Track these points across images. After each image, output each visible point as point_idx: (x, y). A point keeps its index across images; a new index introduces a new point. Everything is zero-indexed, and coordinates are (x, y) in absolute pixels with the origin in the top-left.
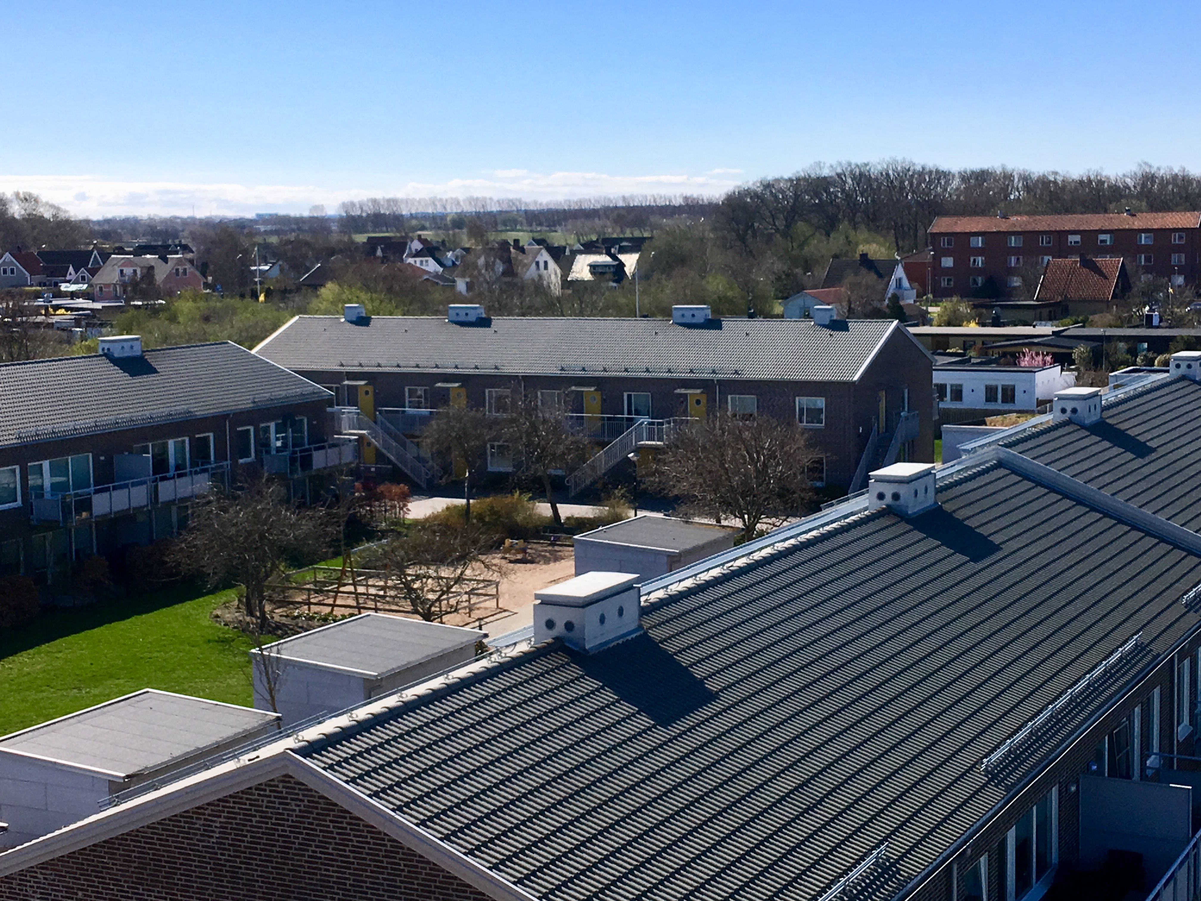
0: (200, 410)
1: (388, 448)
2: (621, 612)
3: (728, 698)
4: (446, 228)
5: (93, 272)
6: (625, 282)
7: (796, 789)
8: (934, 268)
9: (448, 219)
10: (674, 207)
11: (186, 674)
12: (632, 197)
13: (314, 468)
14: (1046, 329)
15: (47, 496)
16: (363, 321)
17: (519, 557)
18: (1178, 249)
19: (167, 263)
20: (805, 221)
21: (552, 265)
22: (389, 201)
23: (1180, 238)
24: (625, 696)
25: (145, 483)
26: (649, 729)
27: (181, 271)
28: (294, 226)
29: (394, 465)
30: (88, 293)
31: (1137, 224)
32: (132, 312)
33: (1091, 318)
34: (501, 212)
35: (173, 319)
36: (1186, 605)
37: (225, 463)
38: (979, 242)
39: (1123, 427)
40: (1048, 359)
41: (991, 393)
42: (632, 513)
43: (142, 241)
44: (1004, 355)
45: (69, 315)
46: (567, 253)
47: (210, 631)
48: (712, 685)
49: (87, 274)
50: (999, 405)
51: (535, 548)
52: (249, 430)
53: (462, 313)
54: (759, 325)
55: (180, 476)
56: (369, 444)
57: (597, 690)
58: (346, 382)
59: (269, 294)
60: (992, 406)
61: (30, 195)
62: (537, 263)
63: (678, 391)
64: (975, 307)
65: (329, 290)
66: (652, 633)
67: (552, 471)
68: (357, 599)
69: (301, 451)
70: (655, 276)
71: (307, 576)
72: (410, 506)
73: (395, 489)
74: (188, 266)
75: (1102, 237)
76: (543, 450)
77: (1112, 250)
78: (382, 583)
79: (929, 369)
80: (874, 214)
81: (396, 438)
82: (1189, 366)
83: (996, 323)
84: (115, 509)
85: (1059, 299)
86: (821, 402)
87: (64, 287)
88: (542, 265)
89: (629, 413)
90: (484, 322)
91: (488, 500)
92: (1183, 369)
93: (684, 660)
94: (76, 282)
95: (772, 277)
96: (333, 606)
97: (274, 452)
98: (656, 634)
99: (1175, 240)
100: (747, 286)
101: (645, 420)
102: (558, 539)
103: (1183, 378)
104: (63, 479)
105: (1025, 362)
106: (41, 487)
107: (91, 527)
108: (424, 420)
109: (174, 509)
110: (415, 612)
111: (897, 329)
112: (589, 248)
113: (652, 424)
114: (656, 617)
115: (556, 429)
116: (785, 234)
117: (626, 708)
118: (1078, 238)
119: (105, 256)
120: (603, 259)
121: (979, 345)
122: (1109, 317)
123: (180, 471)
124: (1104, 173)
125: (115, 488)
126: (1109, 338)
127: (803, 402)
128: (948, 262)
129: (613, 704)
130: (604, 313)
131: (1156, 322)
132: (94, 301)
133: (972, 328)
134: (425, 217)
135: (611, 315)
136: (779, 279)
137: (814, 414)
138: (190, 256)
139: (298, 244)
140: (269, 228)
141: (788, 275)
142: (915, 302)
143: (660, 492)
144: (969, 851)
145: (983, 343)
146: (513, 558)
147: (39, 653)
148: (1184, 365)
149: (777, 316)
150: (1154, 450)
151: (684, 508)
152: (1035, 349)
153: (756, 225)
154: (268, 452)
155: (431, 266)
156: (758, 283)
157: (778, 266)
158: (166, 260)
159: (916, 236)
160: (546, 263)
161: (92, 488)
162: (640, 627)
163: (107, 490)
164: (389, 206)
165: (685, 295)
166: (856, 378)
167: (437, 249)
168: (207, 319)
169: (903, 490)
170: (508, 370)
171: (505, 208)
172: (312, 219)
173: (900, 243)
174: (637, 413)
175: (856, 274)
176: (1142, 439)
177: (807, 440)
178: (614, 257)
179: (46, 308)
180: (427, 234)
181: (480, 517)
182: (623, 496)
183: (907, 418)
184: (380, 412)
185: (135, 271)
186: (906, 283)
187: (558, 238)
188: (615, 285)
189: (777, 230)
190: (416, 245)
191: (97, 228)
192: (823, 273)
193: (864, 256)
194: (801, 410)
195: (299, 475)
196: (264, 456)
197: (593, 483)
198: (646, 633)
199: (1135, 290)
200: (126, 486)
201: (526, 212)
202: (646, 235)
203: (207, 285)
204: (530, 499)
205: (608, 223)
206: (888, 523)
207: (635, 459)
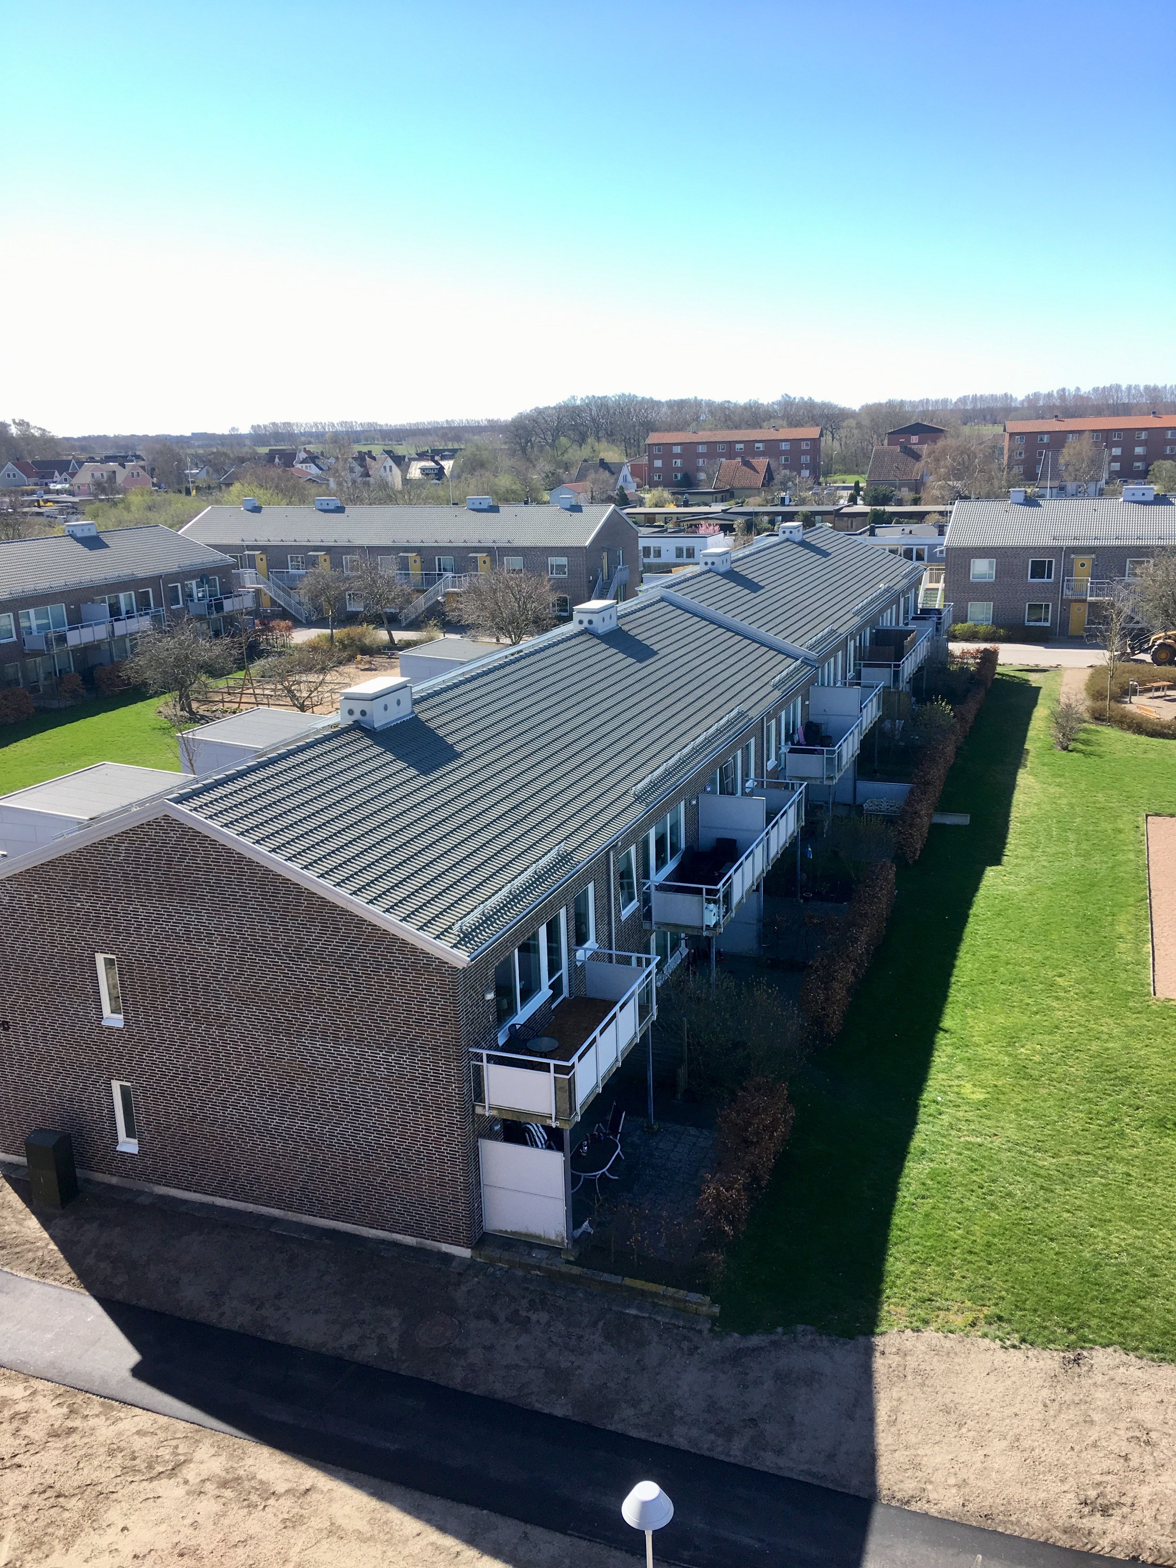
0: (141, 573)
1: (278, 596)
2: (399, 703)
3: (468, 756)
4: (324, 442)
5: (73, 475)
6: (445, 479)
7: (509, 811)
8: (649, 468)
9: (327, 436)
10: (481, 427)
11: (138, 751)
12: (453, 421)
13: (225, 610)
14: (717, 508)
15: (35, 633)
16: (257, 509)
17: (367, 667)
18: (805, 453)
19: (124, 468)
20: (565, 436)
21: (395, 469)
22: (284, 424)
23: (807, 445)
24: (400, 757)
25: (103, 623)
26: (414, 777)
27: (135, 474)
28: (219, 442)
29: (283, 608)
30: (70, 491)
31: (780, 435)
32: (98, 504)
33: (747, 500)
34: (363, 431)
35: (128, 509)
36: (774, 686)
37: (161, 609)
38: (677, 450)
39: (744, 573)
40: (717, 528)
41: (679, 552)
42: (441, 636)
43: (110, 453)
44: (691, 526)
45: (56, 506)
46: (407, 460)
47: (154, 722)
48: (458, 748)
49: (68, 477)
50: (684, 560)
51: (378, 660)
52: (177, 586)
53: (325, 503)
54: (532, 510)
55: (129, 618)
56: (265, 594)
57: (381, 754)
58: (247, 552)
59: (198, 489)
60: (679, 560)
61: (23, 421)
62: (385, 467)
63: (471, 555)
64: (673, 494)
65: (236, 487)
66: (420, 716)
67: (388, 610)
68: (256, 698)
69: (215, 600)
70: (464, 475)
71: (222, 683)
72: (293, 635)
73: (283, 624)
74: (141, 471)
75: (757, 445)
76: (381, 595)
77: (763, 454)
78: (273, 687)
79: (636, 538)
80: (611, 432)
81: (283, 590)
82: (791, 532)
83: (686, 504)
84: (83, 642)
85: (728, 487)
86: (563, 561)
87: (52, 486)
88: (388, 469)
89: (440, 570)
90: (340, 510)
91: (346, 630)
92: (787, 535)
93: (441, 733)
94: (60, 483)
95: (543, 475)
96: (240, 703)
97: (196, 601)
98: (423, 717)
99: (804, 446)
100: (525, 481)
101: (450, 575)
102: (393, 654)
103: (787, 540)
104: (46, 621)
105: (702, 531)
106: (30, 628)
107: (68, 653)
108: (301, 577)
109: (127, 640)
110: (294, 705)
111: (614, 511)
112: (421, 456)
113: (455, 577)
114: (425, 705)
115: (390, 583)
116: (552, 446)
117: (401, 765)
118: (742, 446)
119: (80, 464)
120: (431, 464)
121: (675, 520)
122: (758, 500)
123: (130, 615)
124: (760, 402)
125: (82, 627)
126: (756, 514)
127: (553, 560)
128: (658, 463)
129: (391, 762)
130: (425, 501)
131: (787, 502)
132: (74, 496)
133: (671, 508)
134: (311, 434)
135: (430, 503)
136: (547, 476)
137: (560, 568)
138: (142, 463)
139: (217, 454)
140: (200, 443)
141: (553, 474)
142: (636, 491)
143: (459, 622)
144: (620, 844)
145: (678, 518)
146: (363, 667)
147: (35, 740)
148: (788, 531)
149: (545, 503)
150: (763, 587)
151: (473, 632)
152: (710, 522)
153: (533, 439)
154: (192, 601)
155: (313, 470)
156: (533, 479)
157: (548, 468)
158: (124, 467)
159: (639, 446)
160: (391, 467)
161: (67, 627)
162: (413, 712)
163: (77, 628)
164: (285, 427)
165: (484, 489)
166: (587, 544)
167: (317, 457)
168: (150, 508)
169: (594, 618)
170: (358, 542)
171: (366, 427)
172: (231, 436)
173: (629, 451)
174: (445, 570)
175: (596, 472)
176: (756, 580)
177: (552, 586)
178: (437, 463)
179: (38, 501)
180: (311, 448)
181: (341, 642)
182: (435, 625)
183: (621, 570)
184: (271, 572)
185: (102, 475)
186: (629, 478)
187: (400, 450)
188: (437, 482)
189: (547, 443)
190: (303, 455)
191: (76, 443)
192: (575, 472)
193: (602, 460)
194: (552, 566)
195: (215, 615)
196: (190, 603)
197: (417, 617)
198: (416, 716)
199: (775, 481)
200: (91, 625)
201: (380, 431)
202: (462, 447)
203: (154, 485)
204: (374, 628)
205: (437, 439)
206: (585, 639)
207: (442, 601)
